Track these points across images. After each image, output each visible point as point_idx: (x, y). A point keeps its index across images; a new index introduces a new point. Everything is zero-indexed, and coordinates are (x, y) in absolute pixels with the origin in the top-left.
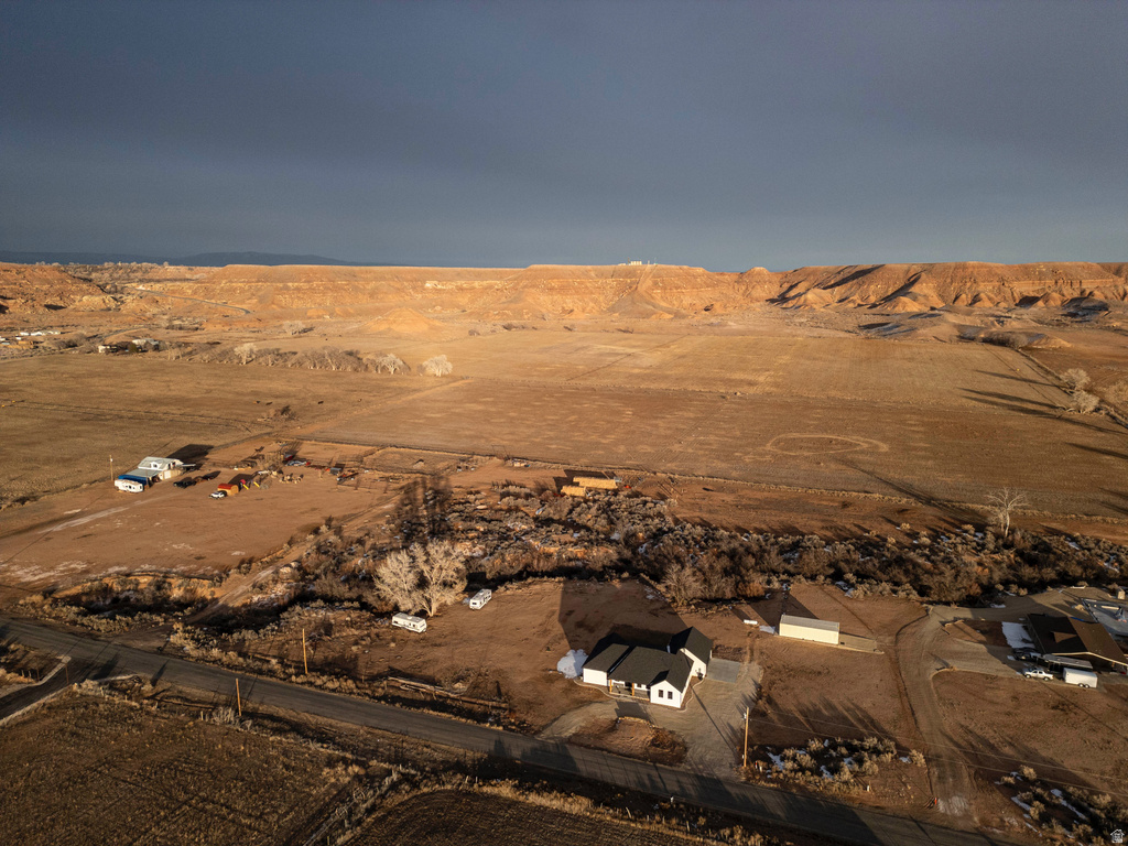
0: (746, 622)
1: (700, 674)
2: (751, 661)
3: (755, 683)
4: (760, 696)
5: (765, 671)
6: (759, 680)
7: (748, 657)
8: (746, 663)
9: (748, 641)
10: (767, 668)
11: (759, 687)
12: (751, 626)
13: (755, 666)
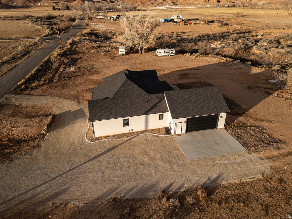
8: (254, 155)
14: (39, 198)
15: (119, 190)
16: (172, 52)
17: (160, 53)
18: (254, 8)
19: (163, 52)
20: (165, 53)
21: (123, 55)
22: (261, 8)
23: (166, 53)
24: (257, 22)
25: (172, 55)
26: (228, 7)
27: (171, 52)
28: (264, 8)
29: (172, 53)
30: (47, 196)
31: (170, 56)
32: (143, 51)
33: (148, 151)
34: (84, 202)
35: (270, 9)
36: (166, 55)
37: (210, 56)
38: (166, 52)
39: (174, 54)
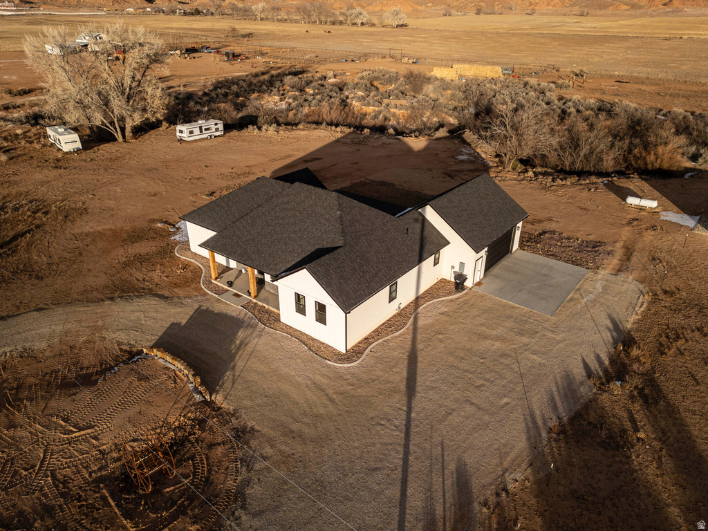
0: (631, 200)
1: (460, 279)
2: (619, 271)
3: (616, 326)
4: (618, 370)
5: (655, 299)
6: (629, 322)
7: (615, 261)
8: (602, 273)
9: (626, 233)
10: (660, 294)
11: (625, 340)
12: (642, 209)
13: (629, 285)
14: (445, 516)
15: (537, 412)
16: (217, 127)
17: (191, 132)
18: (245, 19)
19: (197, 131)
20: (201, 131)
21: (77, 151)
22: (262, 19)
23: (204, 132)
24: (292, 50)
25: (219, 136)
26: (185, 14)
27: (214, 127)
28: (267, 19)
29: (217, 130)
30: (449, 500)
31: (215, 137)
32: (127, 134)
33: (479, 332)
34: (524, 466)
35: (280, 21)
36: (206, 136)
37: (300, 126)
38: (203, 130)
39: (222, 133)
